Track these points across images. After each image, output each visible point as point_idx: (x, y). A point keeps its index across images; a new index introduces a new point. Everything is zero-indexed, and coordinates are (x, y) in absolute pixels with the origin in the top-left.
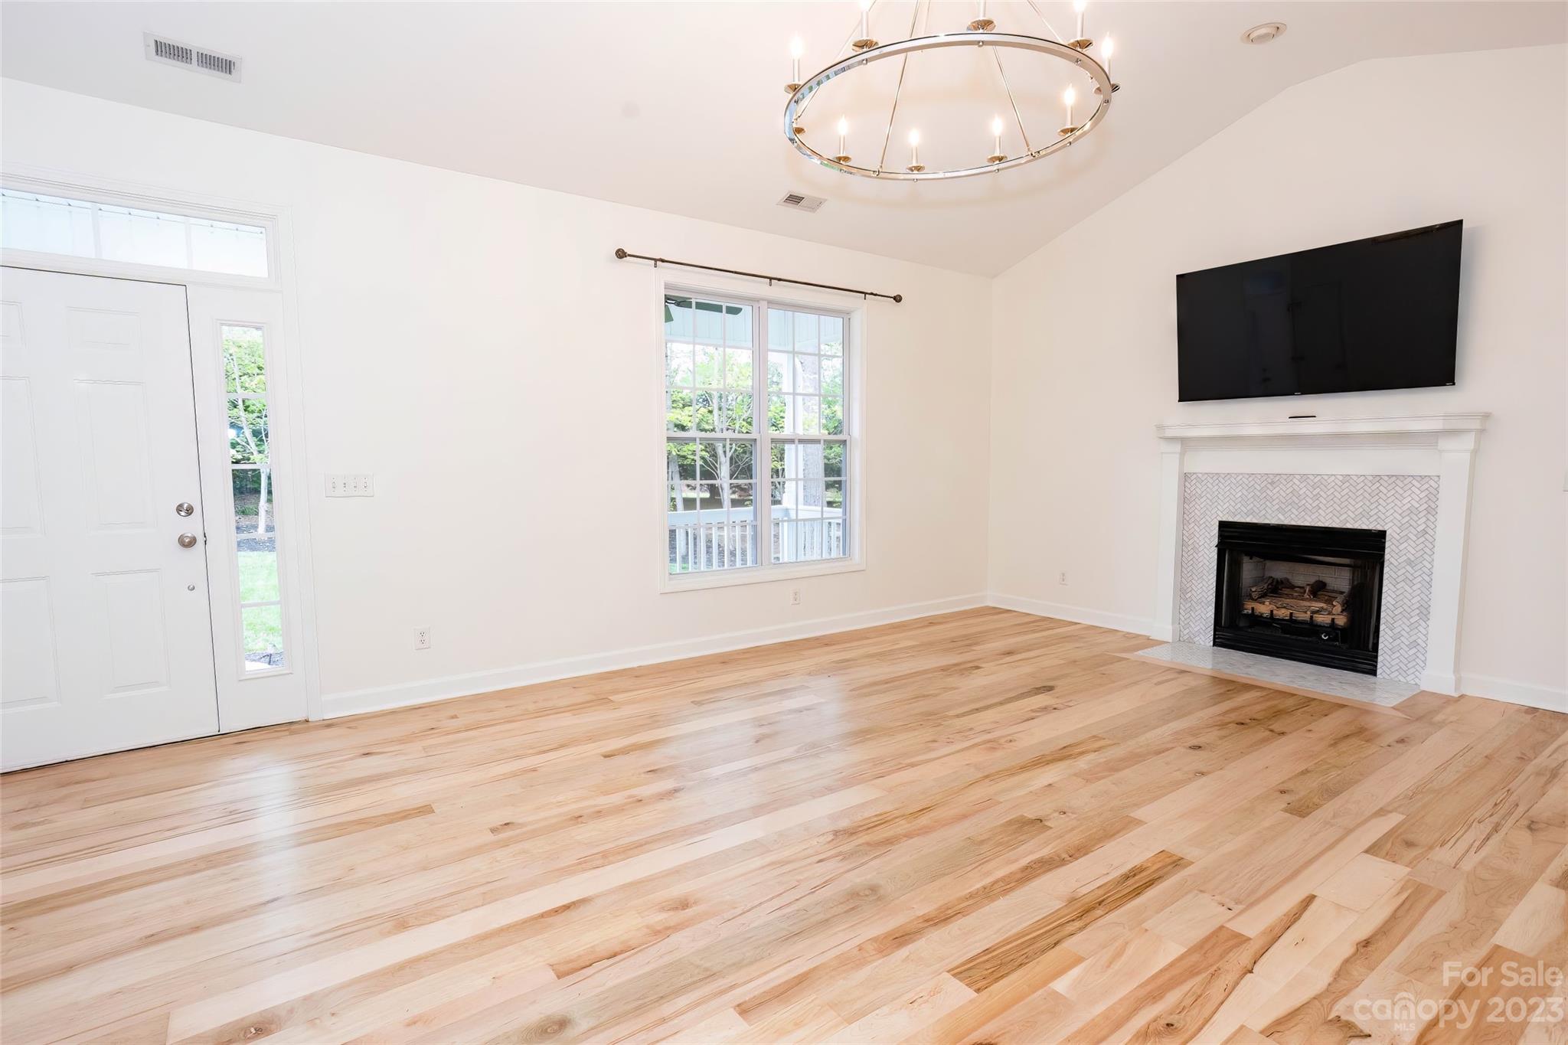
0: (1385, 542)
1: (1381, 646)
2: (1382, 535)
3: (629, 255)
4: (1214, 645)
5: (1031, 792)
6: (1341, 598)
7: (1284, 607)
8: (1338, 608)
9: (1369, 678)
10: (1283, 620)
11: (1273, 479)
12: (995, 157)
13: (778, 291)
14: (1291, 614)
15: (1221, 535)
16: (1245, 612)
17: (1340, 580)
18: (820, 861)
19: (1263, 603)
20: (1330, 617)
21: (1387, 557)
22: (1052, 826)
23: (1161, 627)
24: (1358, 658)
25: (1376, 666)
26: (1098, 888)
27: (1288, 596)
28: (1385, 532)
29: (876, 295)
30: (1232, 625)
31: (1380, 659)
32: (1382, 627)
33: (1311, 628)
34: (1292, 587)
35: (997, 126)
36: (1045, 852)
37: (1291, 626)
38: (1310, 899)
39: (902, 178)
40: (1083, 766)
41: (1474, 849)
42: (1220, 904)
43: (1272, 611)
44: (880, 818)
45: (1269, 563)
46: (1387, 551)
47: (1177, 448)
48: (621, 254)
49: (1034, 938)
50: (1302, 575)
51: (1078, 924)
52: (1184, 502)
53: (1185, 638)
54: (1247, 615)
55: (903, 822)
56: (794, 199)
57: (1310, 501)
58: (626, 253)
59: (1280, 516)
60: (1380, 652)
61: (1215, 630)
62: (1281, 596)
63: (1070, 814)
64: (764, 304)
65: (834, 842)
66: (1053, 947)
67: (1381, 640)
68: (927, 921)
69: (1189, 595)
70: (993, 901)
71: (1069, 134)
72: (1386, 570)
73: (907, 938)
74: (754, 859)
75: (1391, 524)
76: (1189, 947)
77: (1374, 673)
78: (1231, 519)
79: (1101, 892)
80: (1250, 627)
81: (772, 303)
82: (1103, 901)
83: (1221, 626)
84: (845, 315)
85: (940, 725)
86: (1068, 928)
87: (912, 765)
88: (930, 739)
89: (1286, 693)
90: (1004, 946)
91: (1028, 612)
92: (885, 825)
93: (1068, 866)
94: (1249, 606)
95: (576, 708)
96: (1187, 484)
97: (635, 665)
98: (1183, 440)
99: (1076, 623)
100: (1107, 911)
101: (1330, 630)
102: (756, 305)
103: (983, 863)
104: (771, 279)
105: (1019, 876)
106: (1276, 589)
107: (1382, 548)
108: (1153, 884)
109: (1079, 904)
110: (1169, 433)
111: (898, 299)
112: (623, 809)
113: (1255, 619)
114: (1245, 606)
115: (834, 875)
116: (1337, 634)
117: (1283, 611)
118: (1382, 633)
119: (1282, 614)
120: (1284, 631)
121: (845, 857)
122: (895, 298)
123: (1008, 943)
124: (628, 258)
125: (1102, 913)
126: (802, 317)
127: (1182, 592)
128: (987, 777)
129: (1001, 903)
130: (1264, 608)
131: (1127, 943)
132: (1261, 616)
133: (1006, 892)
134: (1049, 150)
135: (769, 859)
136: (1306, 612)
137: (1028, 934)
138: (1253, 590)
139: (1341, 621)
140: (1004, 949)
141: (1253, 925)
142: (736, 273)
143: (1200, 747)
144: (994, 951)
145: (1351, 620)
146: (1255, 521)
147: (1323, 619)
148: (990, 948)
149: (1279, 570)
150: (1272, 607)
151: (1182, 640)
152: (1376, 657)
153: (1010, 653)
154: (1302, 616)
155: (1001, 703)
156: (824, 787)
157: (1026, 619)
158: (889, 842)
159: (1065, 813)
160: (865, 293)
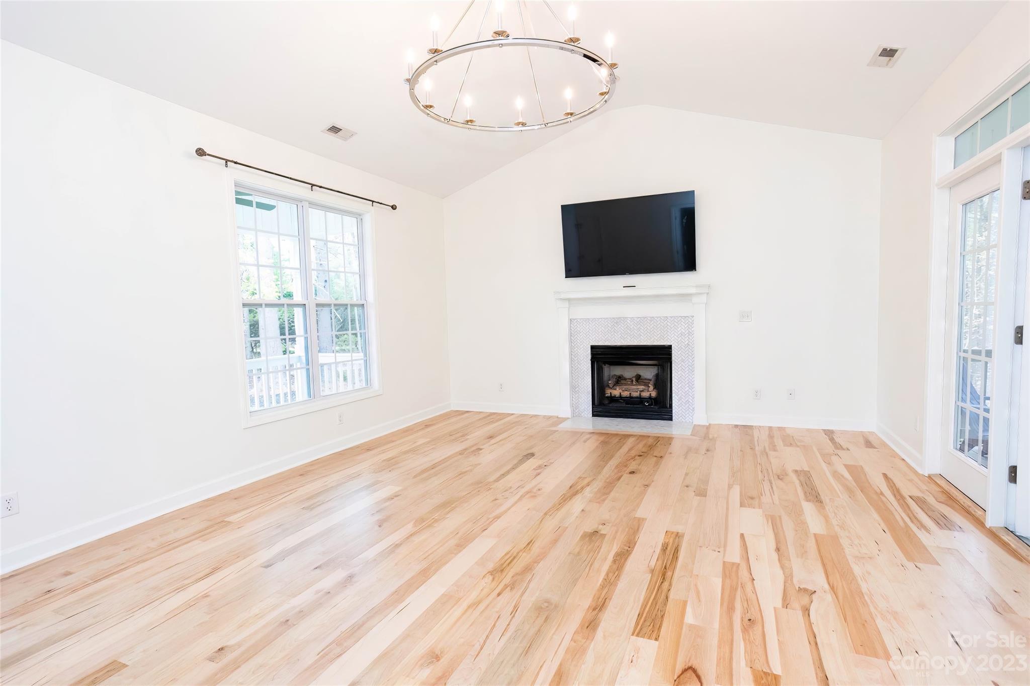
0: (671, 351)
1: (673, 405)
2: (670, 347)
3: (209, 155)
4: (593, 416)
5: (577, 517)
6: (652, 382)
7: (626, 390)
8: (651, 388)
9: (670, 422)
10: (626, 397)
11: (617, 321)
12: (520, 123)
13: (319, 196)
14: (630, 393)
15: (592, 354)
16: (607, 395)
17: (649, 373)
18: (499, 595)
19: (616, 389)
20: (649, 393)
21: (673, 358)
22: (605, 533)
23: (565, 411)
24: (664, 413)
25: (672, 416)
26: (657, 560)
27: (626, 384)
28: (671, 346)
29: (381, 204)
30: (601, 404)
31: (673, 411)
32: (673, 395)
33: (640, 400)
34: (625, 379)
35: (520, 103)
36: (615, 549)
37: (629, 400)
38: (742, 535)
39: (461, 126)
40: (589, 495)
41: (773, 495)
42: (713, 550)
43: (620, 393)
44: (509, 555)
45: (612, 368)
46: (673, 355)
47: (566, 304)
48: (201, 152)
49: (654, 599)
50: (628, 372)
51: (666, 584)
52: (571, 336)
53: (577, 414)
54: (608, 397)
55: (524, 554)
56: (335, 130)
57: (636, 332)
58: (205, 152)
59: (622, 340)
60: (673, 408)
61: (592, 405)
62: (622, 384)
63: (608, 524)
64: (306, 204)
65: (496, 579)
66: (667, 600)
67: (673, 401)
68: (594, 609)
69: (577, 389)
70: (616, 585)
71: (570, 116)
72: (673, 365)
73: (593, 624)
74: (453, 609)
75: (673, 342)
76: (721, 576)
77: (671, 419)
78: (597, 344)
79: (660, 562)
80: (610, 403)
81: (313, 205)
82: (665, 566)
83: (595, 405)
84: (359, 217)
85: (490, 489)
86: (664, 587)
87: (498, 517)
88: (493, 499)
89: (644, 436)
90: (644, 609)
91: (480, 411)
92: (515, 560)
93: (633, 553)
94: (608, 392)
95: (201, 535)
96: (572, 325)
97: (227, 490)
98: (569, 300)
99: (513, 414)
100: (672, 571)
101: (649, 400)
102: (300, 205)
103: (591, 565)
104: (313, 185)
105: (615, 567)
106: (619, 380)
107: (670, 354)
108: (678, 551)
109: (657, 573)
110: (563, 296)
111: (394, 207)
112: (321, 604)
113: (612, 399)
114: (606, 392)
115: (516, 600)
116: (652, 401)
117: (626, 392)
118: (673, 398)
119: (626, 394)
120: (626, 404)
121: (512, 586)
122: (392, 207)
123: (646, 606)
124: (207, 156)
125: (671, 573)
126: (331, 215)
127: (574, 388)
128: (546, 514)
129: (622, 585)
130: (616, 392)
131: (696, 585)
132: (615, 397)
133: (618, 577)
134: (554, 124)
135: (465, 604)
136: (637, 392)
137: (649, 598)
138: (610, 382)
139: (654, 394)
140: (647, 609)
141: (734, 555)
142: (291, 178)
143: (634, 472)
144: (643, 613)
145: (658, 394)
146: (609, 344)
147: (645, 394)
148: (640, 612)
149: (618, 371)
150: (620, 391)
151: (576, 414)
152: (672, 411)
153: (491, 437)
154: (635, 394)
155: (513, 468)
156: (455, 546)
157: (481, 416)
158: (528, 569)
159: (605, 524)
160: (373, 201)
